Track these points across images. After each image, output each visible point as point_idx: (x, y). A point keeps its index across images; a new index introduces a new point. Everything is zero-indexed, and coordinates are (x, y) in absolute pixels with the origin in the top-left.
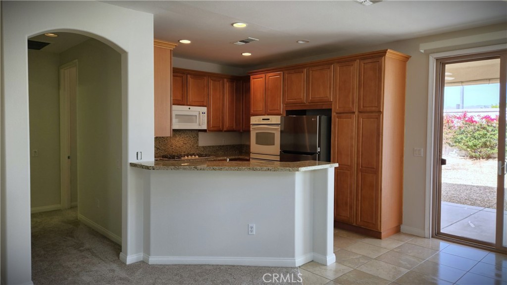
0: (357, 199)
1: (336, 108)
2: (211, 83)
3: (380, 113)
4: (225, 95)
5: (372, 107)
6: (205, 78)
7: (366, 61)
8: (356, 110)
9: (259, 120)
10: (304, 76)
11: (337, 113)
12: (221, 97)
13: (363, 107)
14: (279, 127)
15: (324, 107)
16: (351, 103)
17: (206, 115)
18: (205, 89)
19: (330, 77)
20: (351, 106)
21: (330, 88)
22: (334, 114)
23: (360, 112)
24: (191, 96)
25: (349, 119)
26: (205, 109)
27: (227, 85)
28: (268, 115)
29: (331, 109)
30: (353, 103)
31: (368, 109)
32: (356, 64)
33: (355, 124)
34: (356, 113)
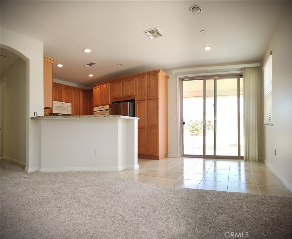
0: (148, 142)
1: (137, 99)
2: (73, 92)
3: (158, 99)
4: (80, 98)
5: (154, 97)
6: (70, 89)
7: (150, 75)
8: (146, 98)
9: (98, 109)
10: (121, 84)
11: (137, 101)
12: (79, 99)
13: (150, 97)
14: (108, 111)
15: (131, 99)
16: (144, 96)
17: (71, 107)
18: (71, 94)
19: (134, 84)
21: (134, 89)
22: (136, 102)
23: (148, 100)
24: (63, 97)
25: (143, 103)
26: (70, 104)
27: (81, 94)
28: (103, 106)
29: (134, 100)
30: (145, 96)
31: (152, 98)
32: (146, 77)
33: (146, 105)
34: (147, 100)
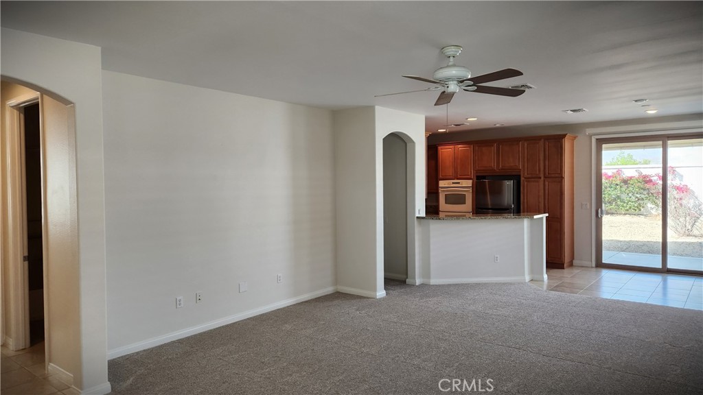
1: (524, 174)
3: (562, 178)
5: (556, 174)
7: (550, 141)
8: (542, 175)
9: (448, 184)
10: (494, 148)
11: (525, 178)
13: (548, 173)
14: (471, 190)
15: (514, 174)
16: (537, 171)
19: (519, 151)
20: (538, 173)
21: (519, 159)
22: (522, 179)
23: (545, 177)
25: (536, 183)
28: (458, 179)
29: (520, 176)
30: (539, 171)
31: (553, 175)
32: (542, 142)
33: (542, 186)
34: (542, 178)
